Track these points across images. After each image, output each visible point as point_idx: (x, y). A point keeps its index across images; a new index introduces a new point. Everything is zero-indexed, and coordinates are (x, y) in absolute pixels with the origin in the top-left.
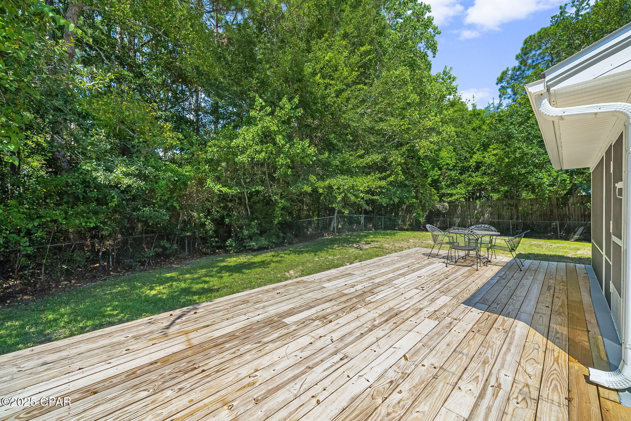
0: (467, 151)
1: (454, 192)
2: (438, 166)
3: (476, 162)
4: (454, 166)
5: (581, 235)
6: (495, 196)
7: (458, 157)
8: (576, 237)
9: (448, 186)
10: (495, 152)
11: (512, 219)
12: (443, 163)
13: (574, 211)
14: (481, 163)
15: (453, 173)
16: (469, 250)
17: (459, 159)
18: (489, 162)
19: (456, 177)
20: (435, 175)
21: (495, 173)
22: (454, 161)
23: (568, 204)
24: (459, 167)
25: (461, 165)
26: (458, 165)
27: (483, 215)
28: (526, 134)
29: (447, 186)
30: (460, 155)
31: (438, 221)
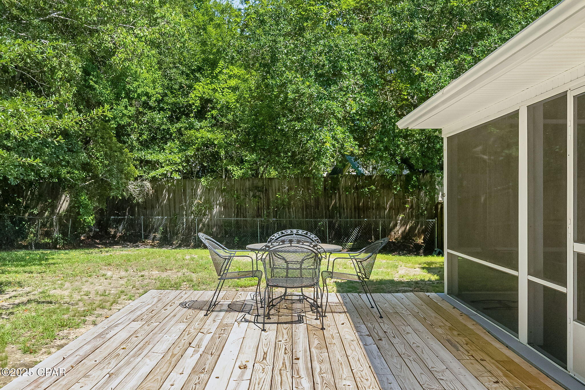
0: (183, 72)
1: (161, 157)
2: (127, 96)
3: (201, 98)
4: (159, 101)
5: (356, 240)
6: (237, 172)
7: (166, 82)
8: (350, 244)
9: (145, 145)
10: (233, 83)
11: (259, 216)
12: (139, 91)
13: (346, 201)
14: (209, 101)
15: (158, 117)
16: (286, 288)
17: (170, 88)
18: (223, 101)
19: (164, 127)
20: (124, 115)
21: (234, 126)
22: (160, 90)
23: (339, 189)
24: (168, 104)
25: (171, 100)
26: (166, 99)
27: (211, 208)
28: (299, 57)
29: (141, 143)
30: (171, 80)
31: (118, 222)
